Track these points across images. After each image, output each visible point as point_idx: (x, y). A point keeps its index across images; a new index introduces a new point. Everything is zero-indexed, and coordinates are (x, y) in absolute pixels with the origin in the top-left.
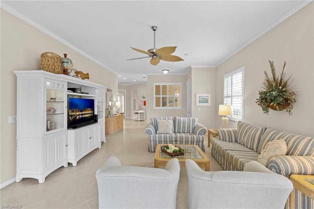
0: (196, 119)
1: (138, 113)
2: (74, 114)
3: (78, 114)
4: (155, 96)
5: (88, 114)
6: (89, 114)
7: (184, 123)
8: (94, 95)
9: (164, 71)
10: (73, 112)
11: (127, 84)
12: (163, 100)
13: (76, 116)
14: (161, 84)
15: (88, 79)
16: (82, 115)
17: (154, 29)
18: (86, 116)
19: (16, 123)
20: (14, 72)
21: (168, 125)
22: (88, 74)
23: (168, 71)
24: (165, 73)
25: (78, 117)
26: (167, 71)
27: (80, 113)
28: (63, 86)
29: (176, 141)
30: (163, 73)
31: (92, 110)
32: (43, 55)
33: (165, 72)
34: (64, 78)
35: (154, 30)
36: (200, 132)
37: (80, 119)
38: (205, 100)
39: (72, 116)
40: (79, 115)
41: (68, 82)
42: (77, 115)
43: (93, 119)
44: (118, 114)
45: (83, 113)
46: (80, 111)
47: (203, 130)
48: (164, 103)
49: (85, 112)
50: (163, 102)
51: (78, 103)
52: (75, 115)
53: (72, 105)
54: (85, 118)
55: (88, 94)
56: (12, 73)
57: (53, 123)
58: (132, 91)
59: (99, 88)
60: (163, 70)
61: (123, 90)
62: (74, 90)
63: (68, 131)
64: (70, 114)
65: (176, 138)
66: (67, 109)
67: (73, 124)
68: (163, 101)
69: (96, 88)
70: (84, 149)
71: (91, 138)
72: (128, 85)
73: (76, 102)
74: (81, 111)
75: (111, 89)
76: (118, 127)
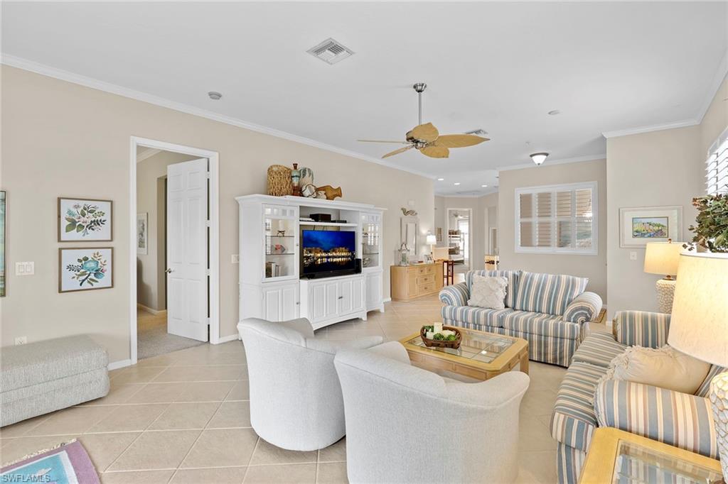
0: (578, 279)
1: (493, 263)
2: (312, 255)
3: (320, 257)
4: (518, 221)
5: (339, 257)
6: (344, 257)
7: (541, 288)
8: (356, 223)
9: (533, 157)
10: (310, 252)
11: (474, 194)
12: (560, 229)
13: (315, 259)
14: (534, 191)
15: (340, 196)
16: (328, 257)
17: (419, 89)
18: (335, 260)
19: (238, 264)
20: (236, 198)
21: (493, 288)
22: (339, 188)
23: (547, 154)
24: (537, 163)
25: (319, 260)
26: (545, 157)
27: (324, 255)
28: (292, 212)
29: (502, 327)
30: (533, 162)
31: (349, 252)
32: (270, 170)
33: (539, 159)
34: (291, 201)
35: (420, 91)
36: (572, 315)
37: (323, 264)
38: (656, 228)
39: (308, 258)
40: (322, 257)
41: (300, 207)
42: (318, 258)
43: (353, 267)
44: (430, 261)
45: (330, 254)
46: (322, 251)
47: (582, 308)
48: (565, 236)
49: (334, 254)
50: (560, 236)
51: (320, 237)
52: (313, 258)
53: (308, 240)
54: (332, 263)
55: (345, 222)
56: (234, 199)
57: (280, 268)
58: (486, 211)
59: (367, 211)
60: (531, 156)
61: (466, 210)
62: (316, 217)
63: (301, 281)
64: (305, 255)
65: (501, 319)
66: (299, 247)
67: (310, 271)
68: (560, 232)
69: (358, 211)
70: (327, 315)
71: (342, 297)
72: (477, 196)
73: (314, 236)
74: (326, 252)
75: (413, 209)
76: (426, 288)
